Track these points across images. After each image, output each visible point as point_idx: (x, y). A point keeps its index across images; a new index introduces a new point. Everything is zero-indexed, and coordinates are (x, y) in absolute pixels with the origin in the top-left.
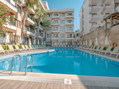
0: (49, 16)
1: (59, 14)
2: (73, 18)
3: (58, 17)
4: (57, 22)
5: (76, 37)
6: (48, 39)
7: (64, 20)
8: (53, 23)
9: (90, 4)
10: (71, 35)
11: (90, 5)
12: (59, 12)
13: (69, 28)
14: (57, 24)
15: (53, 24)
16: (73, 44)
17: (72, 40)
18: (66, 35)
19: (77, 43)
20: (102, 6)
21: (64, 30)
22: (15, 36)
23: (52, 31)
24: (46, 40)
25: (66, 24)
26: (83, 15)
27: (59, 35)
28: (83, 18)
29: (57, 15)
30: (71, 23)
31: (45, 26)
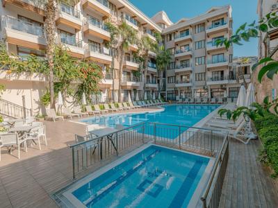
0: (171, 39)
1: (190, 30)
2: (227, 30)
3: (189, 37)
6: (170, 87)
7: (205, 40)
8: (178, 53)
10: (222, 72)
12: (190, 26)
13: (216, 56)
14: (186, 53)
17: (225, 85)
21: (203, 63)
22: (113, 90)
25: (208, 49)
27: (192, 76)
29: (187, 34)
31: (161, 64)
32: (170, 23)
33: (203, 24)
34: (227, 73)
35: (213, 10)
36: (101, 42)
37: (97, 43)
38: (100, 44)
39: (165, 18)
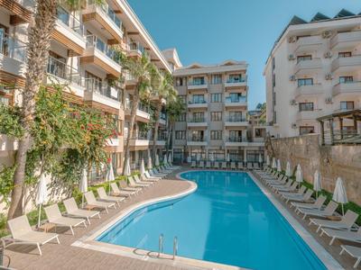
0: (181, 84)
1: (206, 79)
2: (245, 88)
3: (205, 86)
4: (201, 99)
5: (255, 139)
6: (177, 144)
7: (222, 94)
8: (190, 103)
9: (291, 53)
10: (240, 133)
11: (291, 56)
12: (207, 74)
13: (234, 114)
14: (200, 105)
15: (189, 106)
16: (245, 160)
17: (243, 147)
18: (226, 134)
19: (256, 155)
20: (327, 56)
23: (189, 125)
24: (173, 147)
25: (226, 105)
26: (274, 76)
27: (207, 134)
28: (274, 85)
29: (202, 83)
30: (241, 103)
31: (173, 114)
32: (179, 64)
33: (220, 75)
34: (244, 135)
35: (229, 64)
36: (103, 77)
37: (97, 77)
38: (101, 80)
39: (176, 57)
